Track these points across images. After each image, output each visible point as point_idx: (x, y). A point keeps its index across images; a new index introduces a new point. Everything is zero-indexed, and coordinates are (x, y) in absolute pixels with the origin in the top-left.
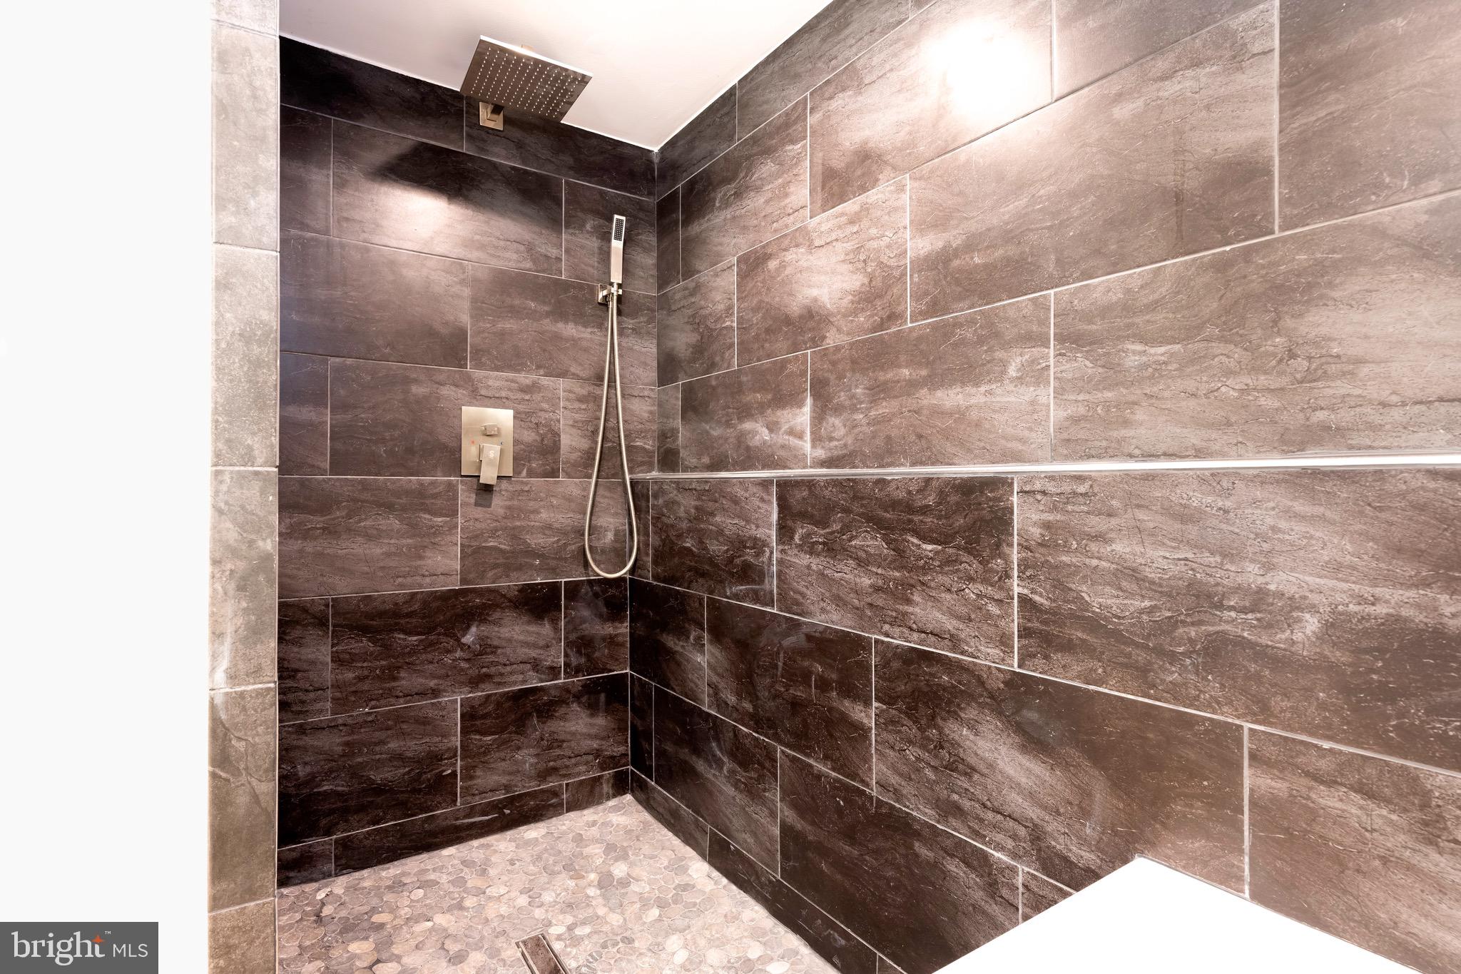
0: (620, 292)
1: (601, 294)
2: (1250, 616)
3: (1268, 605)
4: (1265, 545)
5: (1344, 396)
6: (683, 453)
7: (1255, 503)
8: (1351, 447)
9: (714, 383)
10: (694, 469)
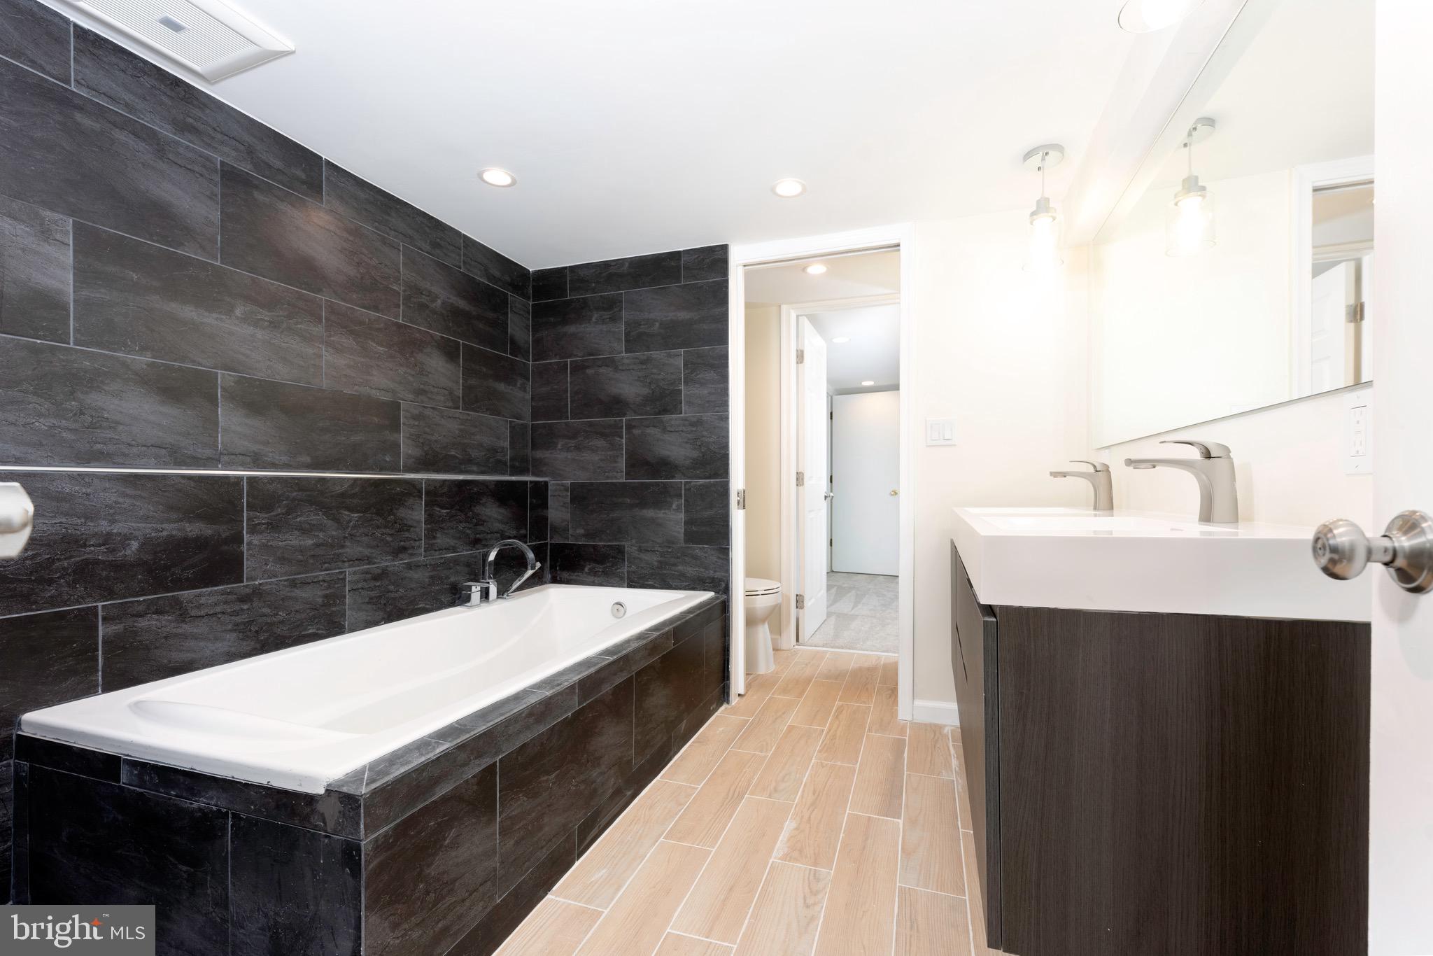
2: (102, 548)
3: (113, 540)
4: (111, 511)
5: (110, 439)
7: (105, 490)
8: (114, 463)
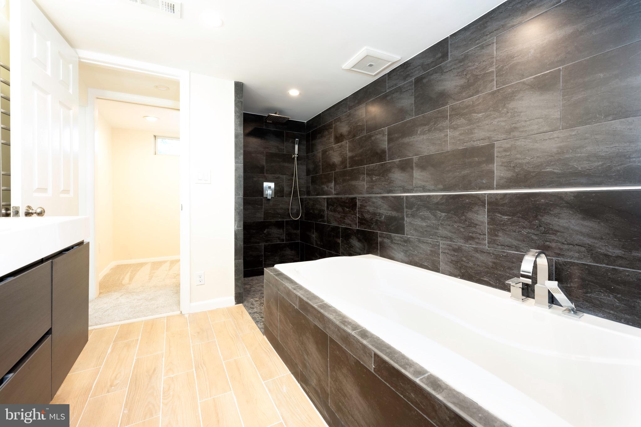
0: (297, 156)
1: (293, 156)
6: (311, 192)
9: (317, 176)
10: (313, 195)
